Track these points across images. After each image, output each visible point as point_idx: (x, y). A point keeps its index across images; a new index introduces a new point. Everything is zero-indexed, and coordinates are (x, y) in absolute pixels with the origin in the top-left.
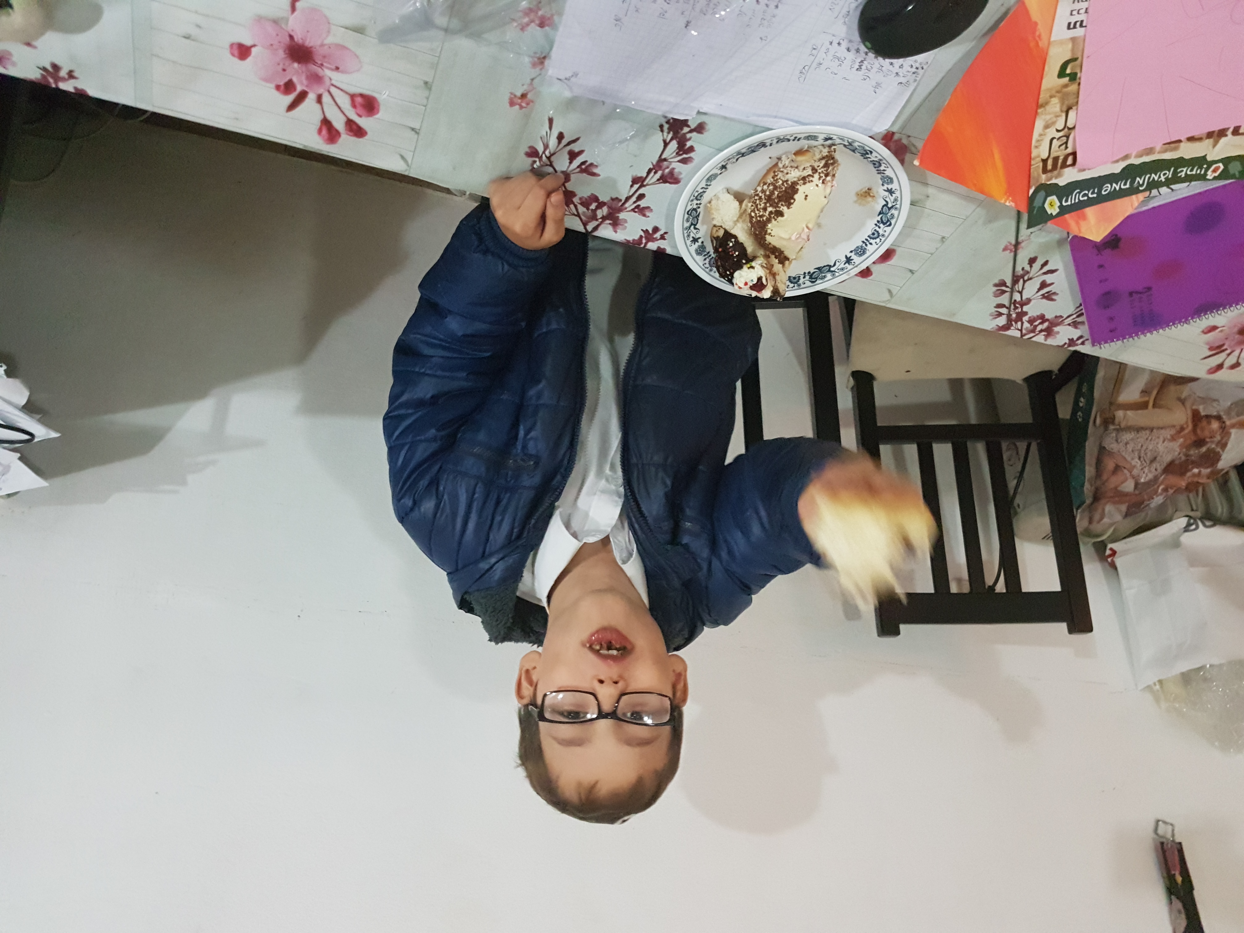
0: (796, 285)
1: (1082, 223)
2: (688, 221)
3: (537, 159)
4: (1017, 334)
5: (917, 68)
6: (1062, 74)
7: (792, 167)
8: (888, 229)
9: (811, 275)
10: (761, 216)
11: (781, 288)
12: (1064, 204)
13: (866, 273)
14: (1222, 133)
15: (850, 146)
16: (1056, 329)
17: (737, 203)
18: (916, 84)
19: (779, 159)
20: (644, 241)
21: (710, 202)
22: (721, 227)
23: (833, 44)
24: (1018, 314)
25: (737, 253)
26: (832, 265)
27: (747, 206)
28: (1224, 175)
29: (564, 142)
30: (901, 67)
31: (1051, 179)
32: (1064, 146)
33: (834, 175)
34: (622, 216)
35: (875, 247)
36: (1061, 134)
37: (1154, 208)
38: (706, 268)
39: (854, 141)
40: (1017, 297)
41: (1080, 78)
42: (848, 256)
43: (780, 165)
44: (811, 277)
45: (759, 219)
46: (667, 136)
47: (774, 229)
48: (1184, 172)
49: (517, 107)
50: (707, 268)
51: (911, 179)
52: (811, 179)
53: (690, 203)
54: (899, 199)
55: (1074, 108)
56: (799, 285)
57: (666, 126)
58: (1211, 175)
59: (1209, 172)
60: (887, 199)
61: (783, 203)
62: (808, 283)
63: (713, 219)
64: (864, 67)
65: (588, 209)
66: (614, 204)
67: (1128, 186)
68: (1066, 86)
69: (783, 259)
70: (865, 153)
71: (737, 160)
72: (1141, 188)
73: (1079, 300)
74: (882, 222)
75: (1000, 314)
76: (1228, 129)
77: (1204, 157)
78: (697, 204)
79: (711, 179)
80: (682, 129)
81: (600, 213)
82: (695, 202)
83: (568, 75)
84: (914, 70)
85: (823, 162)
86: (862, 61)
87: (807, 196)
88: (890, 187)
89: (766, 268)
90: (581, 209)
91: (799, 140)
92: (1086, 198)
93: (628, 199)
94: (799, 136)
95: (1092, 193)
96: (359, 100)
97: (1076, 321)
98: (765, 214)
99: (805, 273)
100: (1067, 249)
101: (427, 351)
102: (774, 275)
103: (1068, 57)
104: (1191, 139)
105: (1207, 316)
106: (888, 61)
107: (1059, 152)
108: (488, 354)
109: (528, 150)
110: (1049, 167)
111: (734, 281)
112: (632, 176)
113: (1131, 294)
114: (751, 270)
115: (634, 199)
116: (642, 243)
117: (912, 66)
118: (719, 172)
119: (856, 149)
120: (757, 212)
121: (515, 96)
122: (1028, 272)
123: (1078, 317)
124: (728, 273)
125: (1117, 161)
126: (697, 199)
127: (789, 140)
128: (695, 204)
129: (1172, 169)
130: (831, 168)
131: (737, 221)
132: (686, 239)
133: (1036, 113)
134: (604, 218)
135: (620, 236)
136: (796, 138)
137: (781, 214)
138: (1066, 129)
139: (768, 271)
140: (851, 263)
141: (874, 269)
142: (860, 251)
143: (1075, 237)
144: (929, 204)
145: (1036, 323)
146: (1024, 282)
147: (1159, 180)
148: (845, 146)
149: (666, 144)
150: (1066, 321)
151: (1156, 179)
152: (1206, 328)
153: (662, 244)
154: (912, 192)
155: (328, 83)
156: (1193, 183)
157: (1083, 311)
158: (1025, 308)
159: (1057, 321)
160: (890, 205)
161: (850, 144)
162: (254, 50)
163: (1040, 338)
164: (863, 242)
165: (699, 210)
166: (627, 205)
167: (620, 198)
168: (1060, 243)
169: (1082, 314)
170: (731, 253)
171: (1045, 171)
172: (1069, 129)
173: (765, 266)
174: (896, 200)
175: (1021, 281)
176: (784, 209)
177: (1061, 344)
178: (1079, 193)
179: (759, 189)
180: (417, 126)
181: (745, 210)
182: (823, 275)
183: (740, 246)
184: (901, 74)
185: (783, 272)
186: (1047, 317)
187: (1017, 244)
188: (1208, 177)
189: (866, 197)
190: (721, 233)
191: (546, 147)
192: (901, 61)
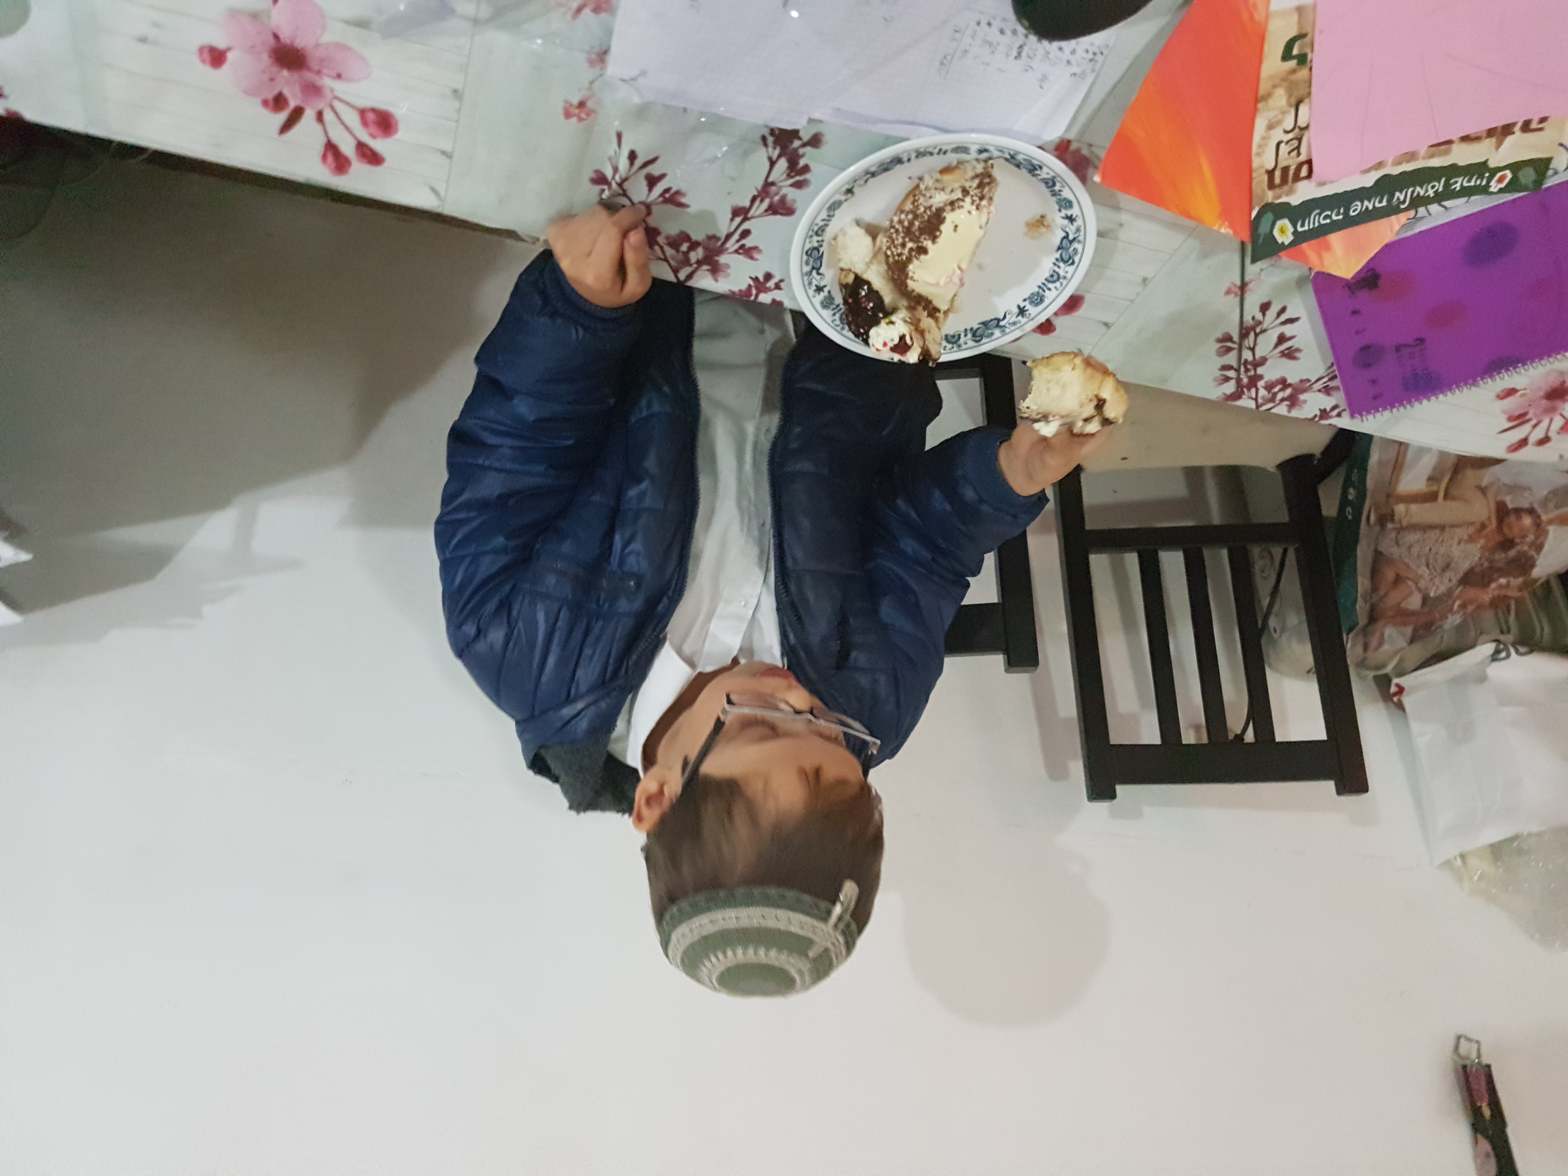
0: (955, 346)
1: (1325, 255)
2: (807, 263)
3: (605, 187)
4: (1252, 405)
5: (1095, 54)
6: (1287, 55)
7: (936, 189)
8: (1071, 269)
9: (974, 332)
10: (899, 255)
11: (934, 350)
12: (1300, 229)
13: (1046, 328)
14: (1507, 130)
15: (1013, 159)
16: (1302, 397)
17: (868, 240)
18: (1094, 74)
19: (921, 179)
20: (754, 292)
21: (835, 239)
22: (850, 270)
23: (981, 25)
24: (1250, 378)
25: (871, 305)
26: (1001, 317)
27: (881, 242)
28: (1512, 186)
29: (638, 162)
30: (1073, 52)
31: (1279, 197)
32: (1295, 152)
33: (991, 199)
34: (723, 259)
35: (1054, 293)
36: (1291, 136)
37: (1421, 232)
38: (836, 325)
39: (1017, 153)
40: (1247, 355)
41: (1311, 61)
42: (1022, 306)
43: (922, 187)
44: (974, 335)
45: (897, 258)
46: (773, 152)
47: (917, 271)
48: (1459, 183)
49: (574, 120)
50: (838, 326)
51: (1095, 200)
52: (961, 203)
53: (808, 240)
54: (1082, 228)
55: (1306, 101)
56: (959, 346)
57: (770, 140)
58: (1496, 187)
59: (1493, 183)
60: (1068, 230)
61: (927, 237)
62: (971, 343)
63: (840, 260)
64: (1024, 54)
65: (678, 251)
66: (712, 244)
67: (1384, 203)
68: (1294, 71)
69: (933, 312)
70: (1033, 169)
71: (866, 181)
72: (1402, 207)
73: (1331, 359)
74: (1062, 260)
75: (1227, 379)
76: (1514, 124)
77: (1485, 163)
78: (818, 241)
79: (834, 206)
80: (792, 142)
81: (694, 256)
82: (815, 238)
83: (635, 73)
84: (1090, 56)
85: (977, 181)
86: (1021, 47)
87: (956, 226)
88: (1069, 213)
89: (911, 323)
90: (669, 251)
91: (945, 153)
92: (1328, 221)
93: (729, 236)
94: (944, 148)
95: (1337, 215)
96: (371, 116)
97: (1327, 386)
98: (903, 252)
99: (966, 330)
100: (1310, 290)
101: (492, 440)
102: (922, 333)
103: (1293, 33)
104: (1465, 139)
105: (1501, 375)
106: (1056, 44)
107: (1288, 160)
108: (570, 442)
109: (593, 175)
110: (1277, 180)
111: (870, 341)
112: (732, 206)
113: (1398, 348)
114: (891, 326)
115: (736, 236)
116: (751, 295)
117: (1087, 51)
118: (843, 198)
119: (1021, 163)
120: (893, 249)
121: (571, 105)
122: (1260, 323)
123: (1331, 379)
124: (862, 331)
125: (1368, 171)
126: (817, 234)
127: (931, 154)
128: (815, 241)
129: (1443, 180)
130: (986, 189)
131: (871, 262)
132: (807, 287)
133: (1255, 110)
134: (699, 263)
135: (721, 286)
136: (940, 150)
137: (923, 251)
138: (1297, 130)
139: (913, 328)
140: (1026, 314)
141: (1058, 322)
142: (1037, 299)
143: (1318, 273)
144: (1123, 234)
145: (1276, 389)
146: (1256, 335)
147: (1427, 194)
148: (1006, 160)
149: (772, 163)
150: (1314, 386)
151: (1422, 193)
152: (1503, 391)
153: (777, 295)
154: (1098, 219)
155: (329, 95)
156: (1473, 198)
157: (1337, 373)
158: (1260, 371)
159: (1303, 386)
160: (1071, 237)
161: (1012, 157)
162: (230, 56)
163: (1282, 410)
164: (1040, 287)
165: (821, 250)
166: (728, 245)
167: (718, 235)
168: (1300, 282)
169: (1335, 377)
170: (863, 305)
171: (1271, 185)
172: (1301, 129)
173: (909, 320)
174: (1078, 230)
175: (1252, 335)
176: (928, 244)
177: (1310, 416)
178: (1320, 214)
179: (896, 219)
180: (448, 147)
181: (880, 249)
182: (990, 331)
183: (874, 294)
184: (1073, 62)
185: (936, 329)
186: (1289, 381)
187: (1243, 286)
188: (1492, 189)
189: (1038, 226)
190: (850, 279)
191: (616, 170)
192: (1073, 42)
